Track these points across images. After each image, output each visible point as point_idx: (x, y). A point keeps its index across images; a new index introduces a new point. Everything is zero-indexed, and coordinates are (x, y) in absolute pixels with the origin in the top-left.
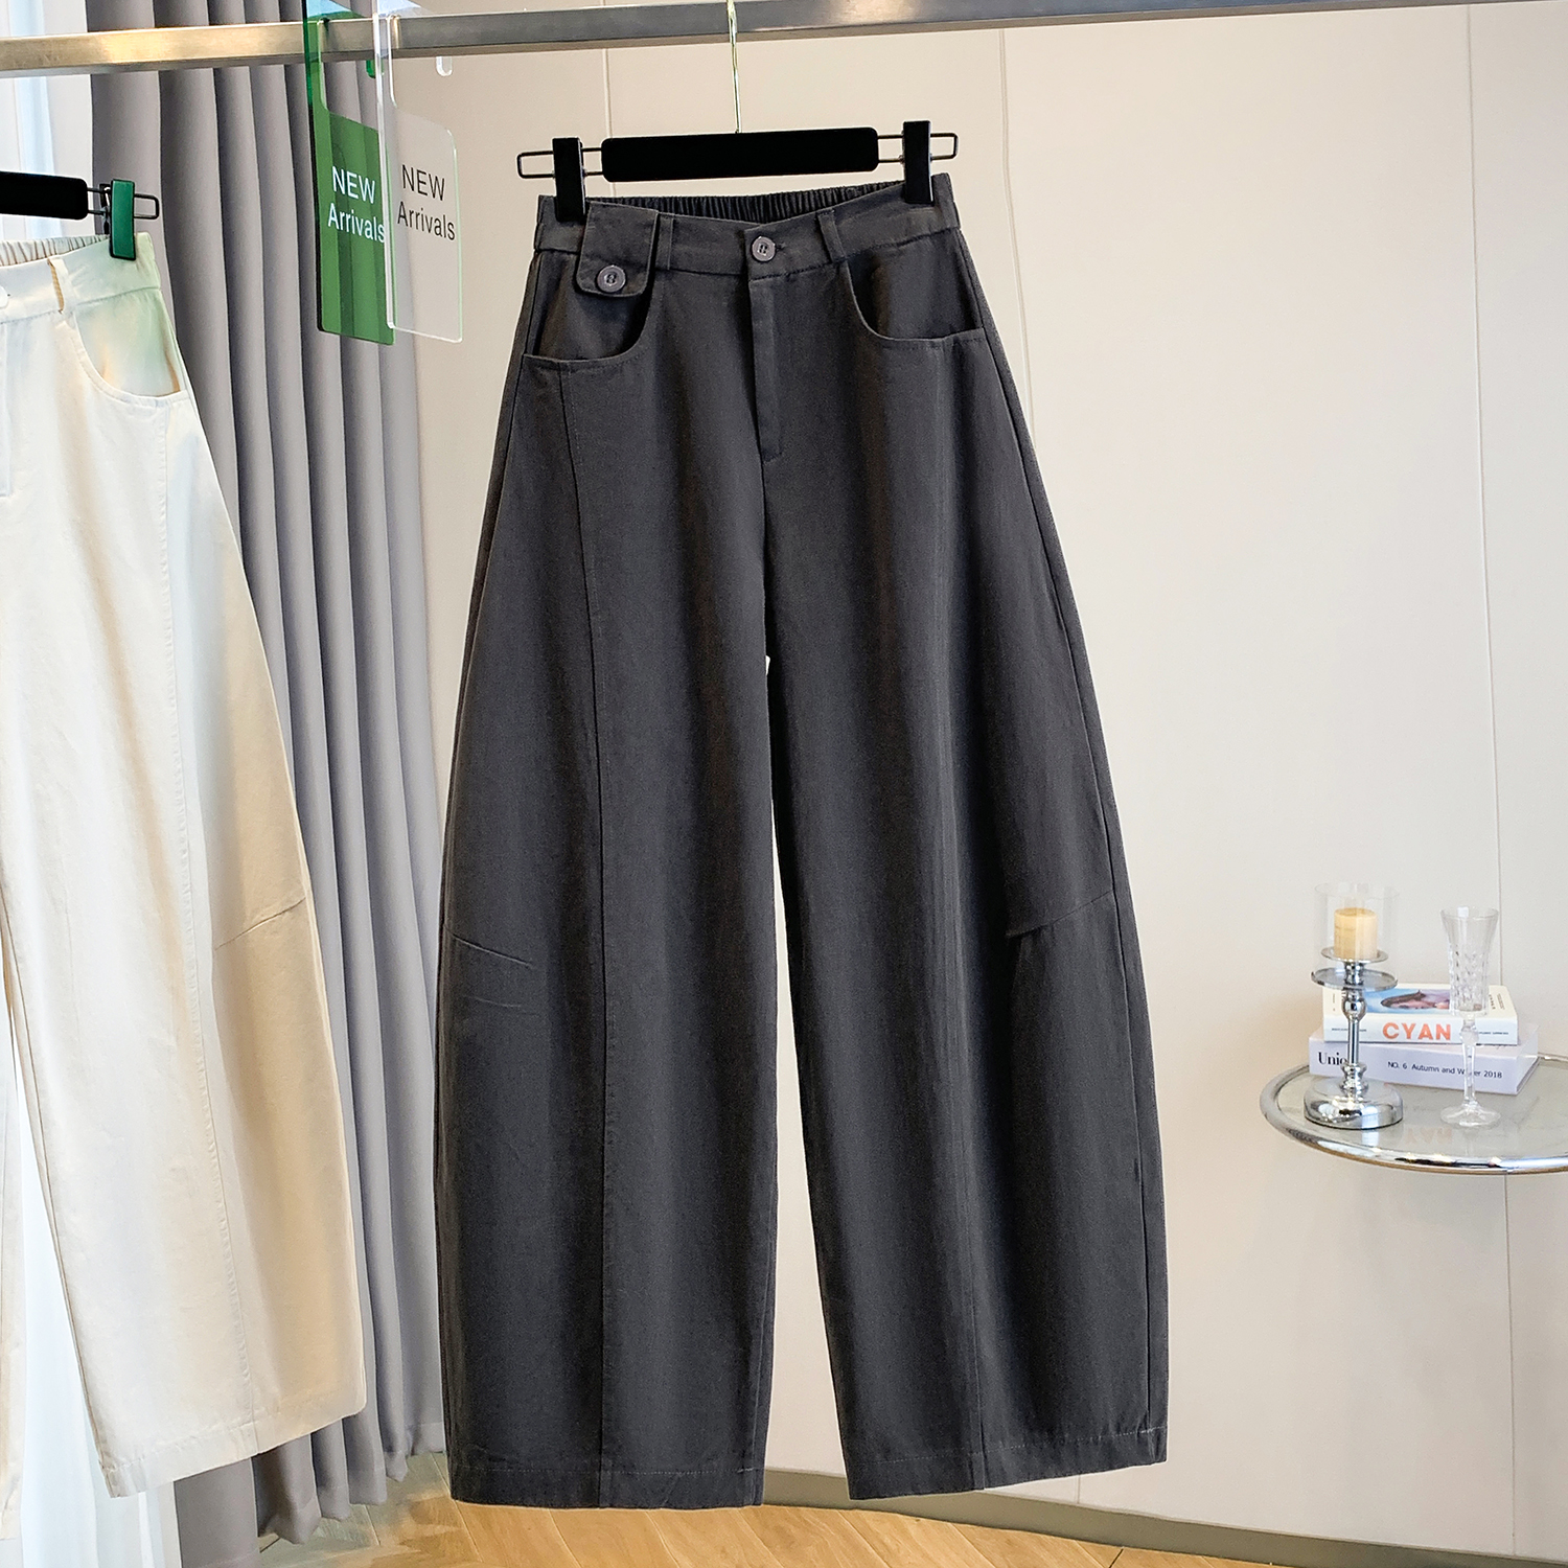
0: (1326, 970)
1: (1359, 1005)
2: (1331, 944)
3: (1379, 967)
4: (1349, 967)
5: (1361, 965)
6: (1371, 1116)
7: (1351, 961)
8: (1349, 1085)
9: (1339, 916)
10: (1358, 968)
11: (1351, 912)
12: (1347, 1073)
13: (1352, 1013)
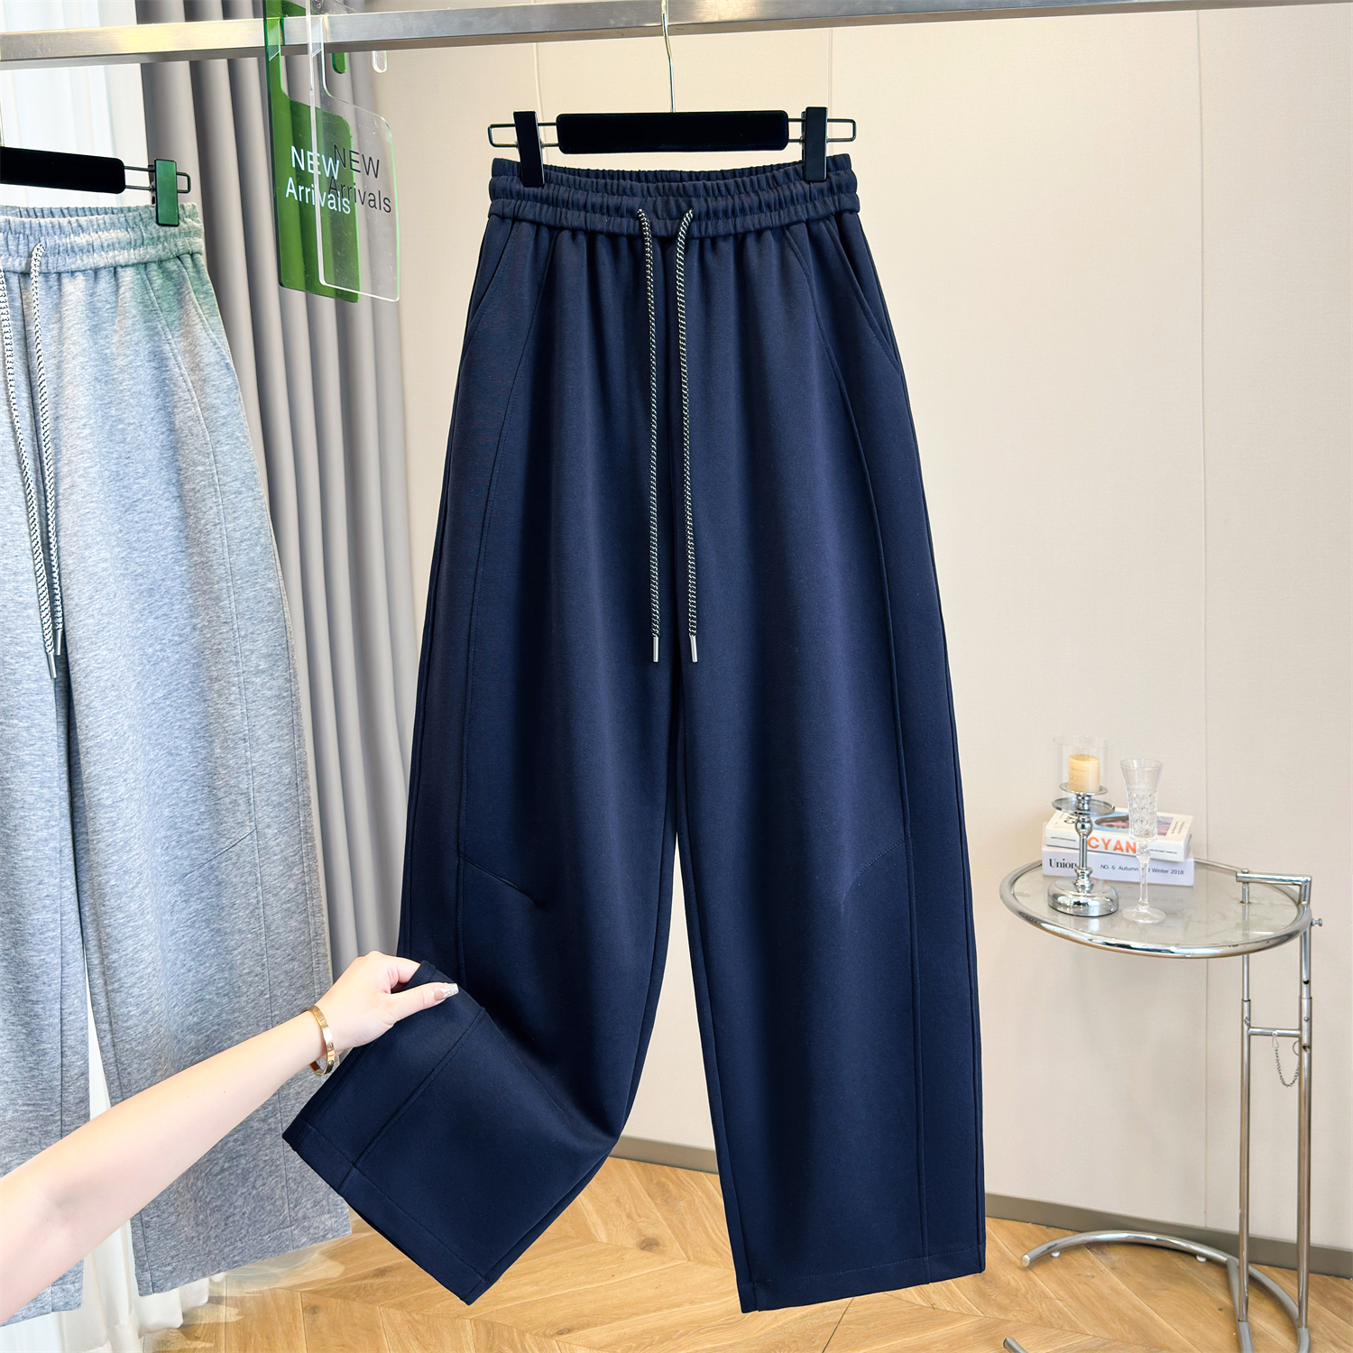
0: (1061, 799)
1: (1087, 825)
2: (1065, 779)
3: (1101, 798)
4: (1080, 798)
5: (1088, 796)
6: (1095, 907)
7: (1081, 794)
8: (1080, 883)
9: (1071, 760)
10: (1087, 798)
11: (1081, 757)
12: (1078, 875)
13: (1082, 831)
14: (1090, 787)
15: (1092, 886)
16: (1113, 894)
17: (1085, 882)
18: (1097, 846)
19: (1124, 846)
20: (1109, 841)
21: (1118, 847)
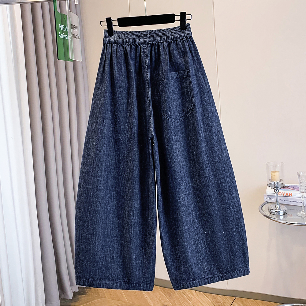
0: (270, 184)
1: (277, 190)
3: (281, 182)
5: (277, 182)
6: (281, 212)
7: (275, 182)
9: (272, 173)
11: (274, 172)
12: (276, 204)
13: (276, 192)
14: (277, 179)
15: (280, 207)
16: (286, 209)
17: (278, 206)
18: (281, 195)
19: (289, 195)
20: (284, 193)
21: (287, 194)
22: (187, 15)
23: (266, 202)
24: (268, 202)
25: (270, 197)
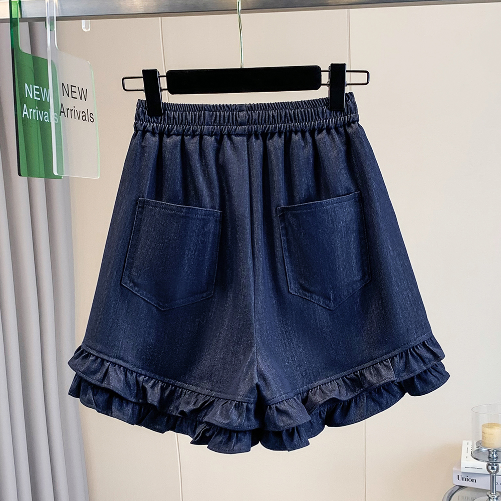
1: (495, 467)
5: (496, 450)
7: (491, 449)
9: (484, 427)
11: (490, 426)
12: (490, 498)
13: (492, 471)
14: (496, 443)
22: (348, 71)
23: (458, 487)
24: (461, 487)
25: (467, 477)
